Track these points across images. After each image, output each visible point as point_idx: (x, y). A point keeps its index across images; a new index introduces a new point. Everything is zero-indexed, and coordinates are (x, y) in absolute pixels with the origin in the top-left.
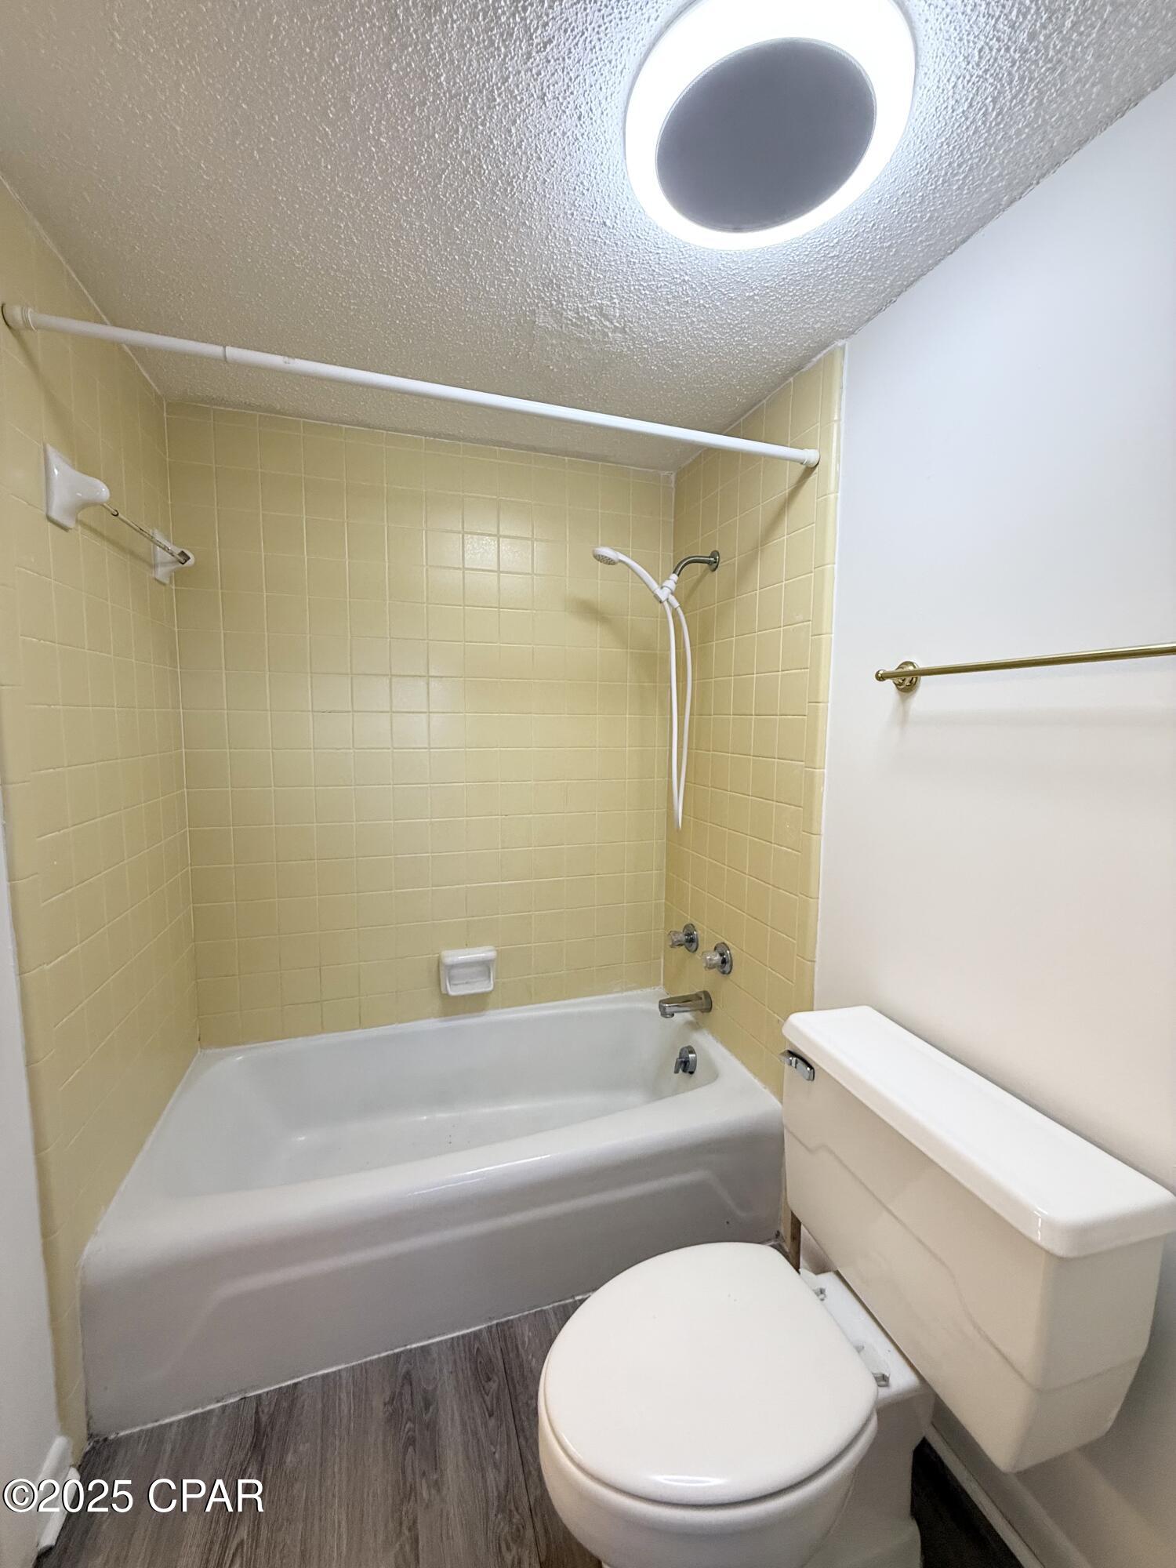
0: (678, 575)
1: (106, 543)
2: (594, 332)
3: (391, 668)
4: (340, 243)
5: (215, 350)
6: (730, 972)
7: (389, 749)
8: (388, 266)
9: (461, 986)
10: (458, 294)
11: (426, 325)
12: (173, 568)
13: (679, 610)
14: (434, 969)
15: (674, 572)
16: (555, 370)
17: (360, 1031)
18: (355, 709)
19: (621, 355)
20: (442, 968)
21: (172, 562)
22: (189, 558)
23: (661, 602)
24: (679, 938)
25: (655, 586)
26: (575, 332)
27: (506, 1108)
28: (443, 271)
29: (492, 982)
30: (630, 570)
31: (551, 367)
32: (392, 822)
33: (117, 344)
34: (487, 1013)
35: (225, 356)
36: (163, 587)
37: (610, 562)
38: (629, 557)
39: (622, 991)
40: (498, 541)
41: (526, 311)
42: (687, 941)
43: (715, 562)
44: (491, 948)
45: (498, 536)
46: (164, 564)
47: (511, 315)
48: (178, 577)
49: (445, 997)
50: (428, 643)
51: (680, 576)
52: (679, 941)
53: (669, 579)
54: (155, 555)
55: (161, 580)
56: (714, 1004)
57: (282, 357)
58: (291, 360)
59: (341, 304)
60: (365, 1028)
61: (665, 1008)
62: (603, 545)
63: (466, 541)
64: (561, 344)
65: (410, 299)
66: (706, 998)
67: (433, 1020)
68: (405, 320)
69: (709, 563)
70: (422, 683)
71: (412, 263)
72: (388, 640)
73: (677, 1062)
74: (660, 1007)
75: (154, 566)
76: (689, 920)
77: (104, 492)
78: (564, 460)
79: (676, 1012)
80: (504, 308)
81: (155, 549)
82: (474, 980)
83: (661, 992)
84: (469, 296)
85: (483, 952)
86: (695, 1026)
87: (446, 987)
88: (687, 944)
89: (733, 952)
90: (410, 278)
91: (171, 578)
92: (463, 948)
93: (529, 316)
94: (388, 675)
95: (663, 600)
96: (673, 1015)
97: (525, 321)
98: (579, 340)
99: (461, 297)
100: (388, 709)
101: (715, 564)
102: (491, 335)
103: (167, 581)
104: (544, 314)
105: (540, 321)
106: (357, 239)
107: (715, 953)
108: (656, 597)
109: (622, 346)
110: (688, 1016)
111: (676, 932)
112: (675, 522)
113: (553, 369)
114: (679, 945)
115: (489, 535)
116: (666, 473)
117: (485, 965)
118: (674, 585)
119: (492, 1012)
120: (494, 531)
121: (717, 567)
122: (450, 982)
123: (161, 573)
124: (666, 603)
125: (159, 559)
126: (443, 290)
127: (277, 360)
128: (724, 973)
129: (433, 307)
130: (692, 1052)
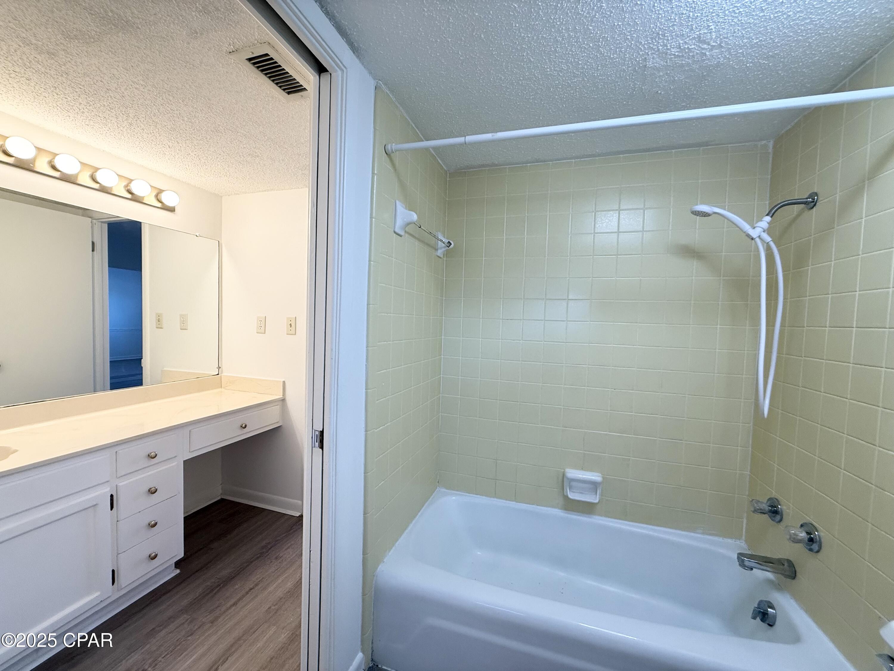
0: (771, 217)
1: (417, 241)
2: (693, 56)
3: (546, 295)
4: (524, 64)
5: (461, 140)
6: (818, 552)
7: (542, 341)
8: (550, 67)
9: (577, 494)
10: (593, 67)
11: (573, 93)
12: (445, 249)
13: (772, 244)
14: (561, 478)
15: (767, 215)
16: (662, 93)
17: (514, 503)
18: (524, 318)
19: (718, 65)
20: (565, 479)
21: (444, 247)
22: (451, 244)
23: (752, 239)
24: (762, 507)
25: (747, 227)
26: (677, 62)
27: (604, 587)
28: (583, 57)
29: (598, 496)
30: (726, 220)
31: (659, 92)
32: (541, 384)
33: (427, 149)
34: (595, 517)
35: (465, 141)
36: (440, 259)
37: (705, 215)
38: (725, 210)
39: (703, 533)
40: (619, 214)
41: (639, 60)
42: (770, 511)
43: (813, 202)
44: (600, 475)
45: (619, 210)
46: (441, 248)
47: (629, 67)
48: (447, 254)
49: (566, 498)
50: (569, 280)
51: (773, 217)
52: (761, 509)
53: (762, 221)
54: (438, 244)
55: (439, 255)
56: (797, 574)
57: (491, 134)
58: (495, 134)
59: (526, 97)
60: (517, 502)
61: (743, 561)
62: (701, 204)
63: (597, 216)
64: (667, 73)
65: (563, 81)
66: (789, 566)
67: (556, 510)
68: (561, 94)
69: (805, 203)
70: (564, 303)
71: (564, 59)
72: (546, 279)
73: (754, 611)
74: (738, 558)
75: (437, 250)
76: (774, 494)
77: (415, 217)
78: (672, 152)
79: (755, 568)
80: (624, 65)
81: (438, 242)
82: (587, 493)
83: (742, 546)
84: (600, 66)
85: (594, 476)
86: (778, 587)
87: (567, 493)
88: (770, 514)
89: (822, 533)
90: (563, 69)
91: (444, 255)
92: (580, 470)
93: (641, 64)
94: (543, 299)
95: (754, 237)
96: (752, 569)
97: (639, 68)
98: (682, 66)
99: (595, 68)
100: (543, 319)
101: (813, 204)
102: (615, 85)
103: (442, 256)
104: (653, 58)
105: (650, 64)
106: (533, 58)
107: (800, 530)
108: (748, 236)
109: (719, 58)
110: (770, 575)
111: (758, 502)
112: (771, 178)
113: (661, 93)
114: (761, 513)
115: (613, 210)
116: (764, 142)
117: (594, 486)
118: (767, 225)
119: (597, 517)
120: (616, 207)
121: (815, 205)
122: (569, 489)
123: (440, 253)
124: (758, 240)
125: (439, 246)
126: (583, 68)
127: (488, 136)
128: (811, 550)
129: (578, 81)
130: (772, 607)
